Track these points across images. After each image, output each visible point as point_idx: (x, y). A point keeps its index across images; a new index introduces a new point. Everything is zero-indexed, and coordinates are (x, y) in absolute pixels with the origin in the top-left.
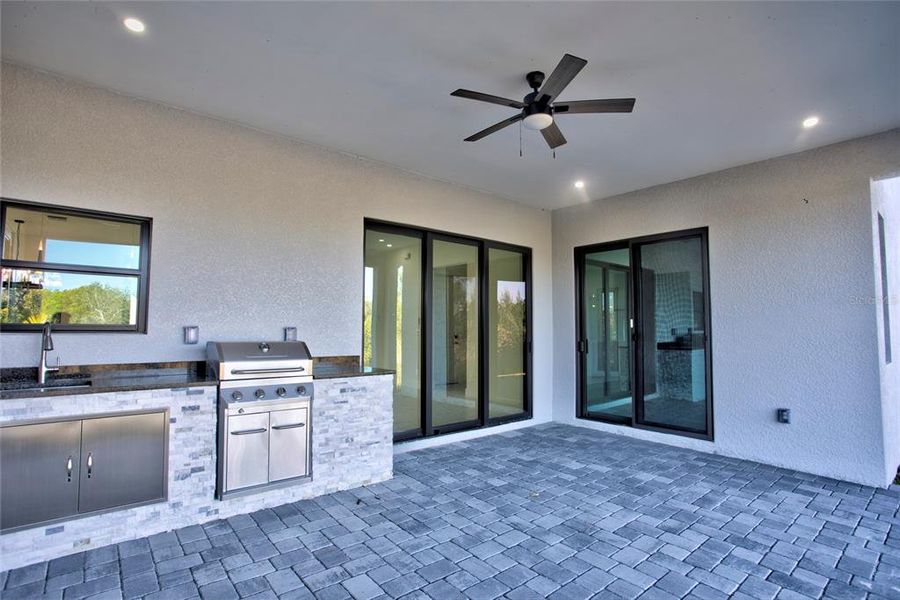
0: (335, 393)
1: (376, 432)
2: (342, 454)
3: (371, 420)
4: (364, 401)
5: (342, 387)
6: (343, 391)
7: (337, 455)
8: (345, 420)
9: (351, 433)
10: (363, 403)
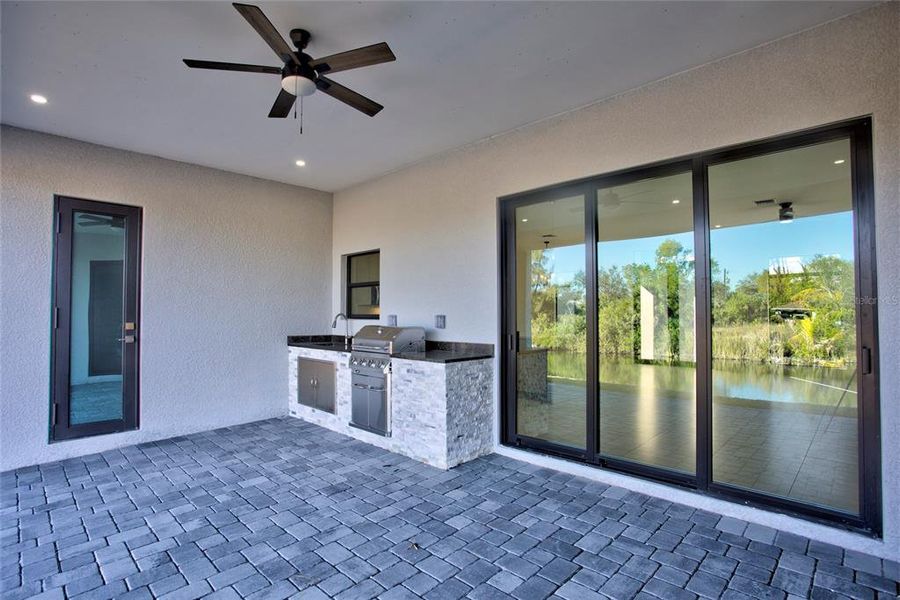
0: (404, 371)
1: (433, 417)
2: (408, 426)
3: (429, 404)
4: (423, 384)
5: (409, 367)
6: (408, 371)
7: (405, 424)
8: (410, 397)
9: (414, 410)
10: (422, 386)
